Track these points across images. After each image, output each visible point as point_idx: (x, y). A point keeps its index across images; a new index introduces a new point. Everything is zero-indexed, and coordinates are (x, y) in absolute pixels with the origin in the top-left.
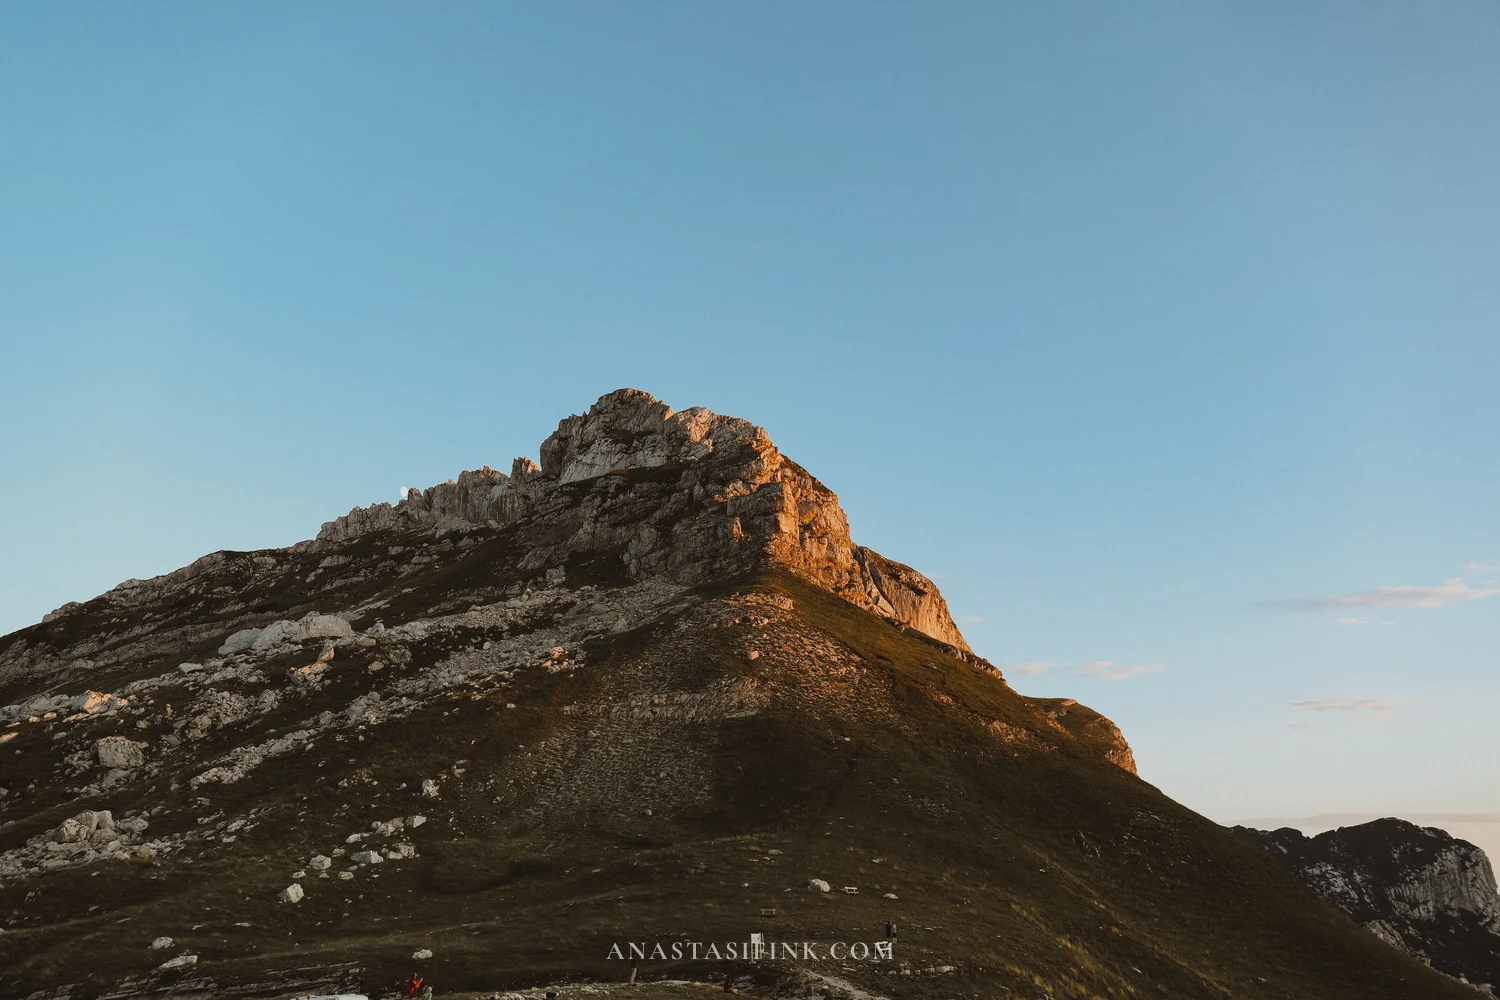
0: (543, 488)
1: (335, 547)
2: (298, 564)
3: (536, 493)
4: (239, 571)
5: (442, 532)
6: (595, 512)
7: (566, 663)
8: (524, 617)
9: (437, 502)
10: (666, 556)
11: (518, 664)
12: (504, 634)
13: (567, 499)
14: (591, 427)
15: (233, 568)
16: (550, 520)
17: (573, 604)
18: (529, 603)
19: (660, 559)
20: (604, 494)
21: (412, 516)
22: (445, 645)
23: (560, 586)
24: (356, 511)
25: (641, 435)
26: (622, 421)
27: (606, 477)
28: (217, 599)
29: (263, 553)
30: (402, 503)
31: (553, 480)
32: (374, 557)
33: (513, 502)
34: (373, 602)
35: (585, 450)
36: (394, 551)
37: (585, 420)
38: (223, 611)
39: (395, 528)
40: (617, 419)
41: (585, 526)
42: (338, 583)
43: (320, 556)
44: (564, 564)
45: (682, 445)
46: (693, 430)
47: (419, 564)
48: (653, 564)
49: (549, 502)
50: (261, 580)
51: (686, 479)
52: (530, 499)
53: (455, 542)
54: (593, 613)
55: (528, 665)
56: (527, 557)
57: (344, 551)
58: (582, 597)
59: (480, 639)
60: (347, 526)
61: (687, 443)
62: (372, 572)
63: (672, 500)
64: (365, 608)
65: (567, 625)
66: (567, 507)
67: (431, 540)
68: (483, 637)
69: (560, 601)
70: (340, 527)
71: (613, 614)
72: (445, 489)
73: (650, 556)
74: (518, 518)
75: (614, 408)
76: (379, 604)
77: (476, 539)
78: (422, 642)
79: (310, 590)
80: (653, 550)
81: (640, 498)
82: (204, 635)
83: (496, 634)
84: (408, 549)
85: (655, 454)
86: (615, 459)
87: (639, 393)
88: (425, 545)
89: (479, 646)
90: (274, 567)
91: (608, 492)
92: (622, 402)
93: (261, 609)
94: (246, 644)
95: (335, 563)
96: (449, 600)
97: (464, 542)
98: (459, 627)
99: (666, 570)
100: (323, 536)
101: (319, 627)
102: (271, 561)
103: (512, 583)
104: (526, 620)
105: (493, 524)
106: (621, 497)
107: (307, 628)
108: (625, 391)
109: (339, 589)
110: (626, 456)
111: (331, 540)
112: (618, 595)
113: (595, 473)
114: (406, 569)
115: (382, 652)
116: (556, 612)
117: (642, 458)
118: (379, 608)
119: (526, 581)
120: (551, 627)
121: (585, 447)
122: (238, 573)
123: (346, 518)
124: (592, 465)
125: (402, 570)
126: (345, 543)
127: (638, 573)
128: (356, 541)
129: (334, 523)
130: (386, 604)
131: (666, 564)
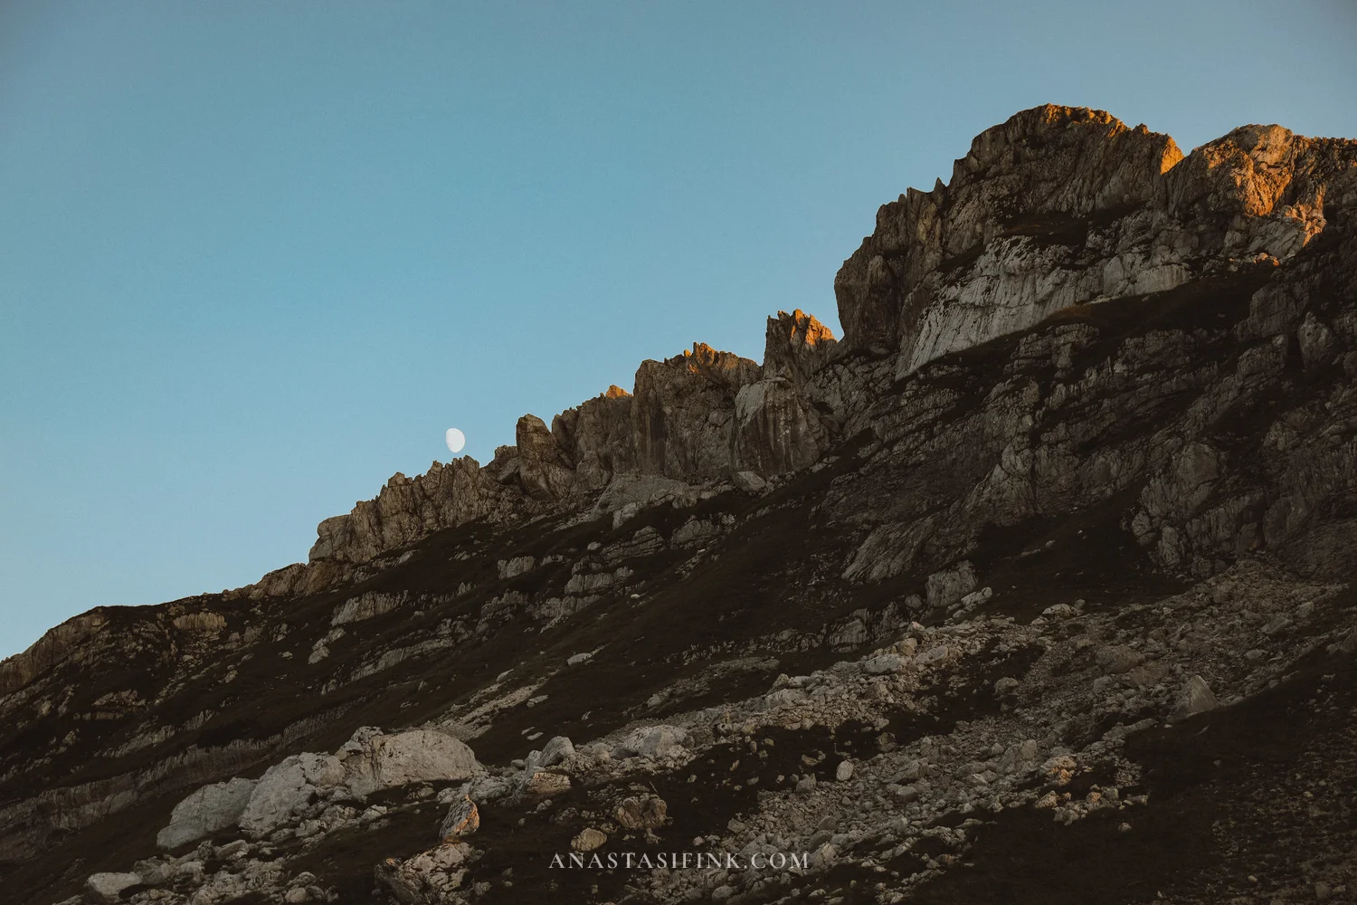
0: (860, 381)
1: (360, 577)
2: (279, 622)
3: (842, 393)
4: (146, 652)
5: (630, 510)
6: (1028, 421)
7: (1096, 796)
8: (918, 695)
9: (586, 443)
10: (1259, 510)
11: (967, 807)
12: (882, 740)
13: (945, 397)
14: (965, 215)
15: (131, 646)
16: (909, 453)
17: (1035, 651)
18: (924, 657)
19: (1240, 520)
20: (1043, 372)
21: (533, 483)
22: (740, 776)
23: (986, 608)
24: (398, 485)
25: (1106, 218)
26: (1044, 188)
27: (1041, 329)
28: (106, 721)
29: (194, 605)
30: (503, 455)
31: (881, 357)
32: (463, 589)
33: (794, 422)
34: (502, 692)
35: (963, 274)
36: (511, 569)
37: (944, 198)
38: (124, 750)
39: (496, 517)
40: (1027, 187)
41: (1008, 457)
42: (391, 658)
43: (326, 602)
44: (969, 557)
45: (1223, 230)
46: (1251, 186)
47: (586, 593)
48: (1223, 533)
49: (898, 409)
50: (198, 669)
51: (1265, 310)
52: (830, 411)
53: (666, 533)
54: (1103, 670)
55: (998, 807)
56: (863, 549)
57: (385, 582)
58: (1052, 629)
59: (822, 756)
60: (380, 523)
61: (1238, 222)
62: (470, 625)
63: (1244, 367)
64: (487, 708)
65: (1037, 704)
66: (948, 417)
67: (602, 530)
68: (827, 748)
69: (1003, 647)
70: (363, 526)
71: (1161, 667)
72: (605, 409)
73: (1211, 515)
74: (808, 458)
75: (1017, 159)
76: (521, 694)
77: (716, 521)
78: (686, 771)
79: (325, 680)
80: (1214, 500)
81: (1140, 373)
82: (90, 810)
83: (856, 739)
84: (548, 560)
85: (1157, 260)
86: (1045, 286)
87: (1078, 114)
88: (593, 546)
89: (827, 772)
90: (224, 636)
91: (1053, 368)
92: (1036, 143)
93: (213, 737)
94: (220, 818)
95: (369, 614)
96: (694, 671)
97: (690, 529)
98: (763, 732)
99: (1263, 545)
100: (326, 550)
101: (402, 760)
102: (215, 620)
103: (844, 616)
104: (926, 701)
105: (751, 479)
106: (1092, 376)
107: (376, 766)
108: (1041, 111)
109: (396, 673)
110: (1073, 275)
111: (346, 560)
112: (1150, 620)
113: (997, 326)
114: (556, 610)
115: (593, 805)
116: (997, 673)
117: (1119, 274)
118: (524, 704)
119: (876, 607)
120: (995, 711)
121: (959, 265)
122: (146, 658)
123: (376, 501)
124: (986, 308)
125: (545, 611)
126: (382, 564)
127: (1185, 561)
128: (406, 557)
129: (346, 520)
130: (535, 694)
131: (1259, 531)
